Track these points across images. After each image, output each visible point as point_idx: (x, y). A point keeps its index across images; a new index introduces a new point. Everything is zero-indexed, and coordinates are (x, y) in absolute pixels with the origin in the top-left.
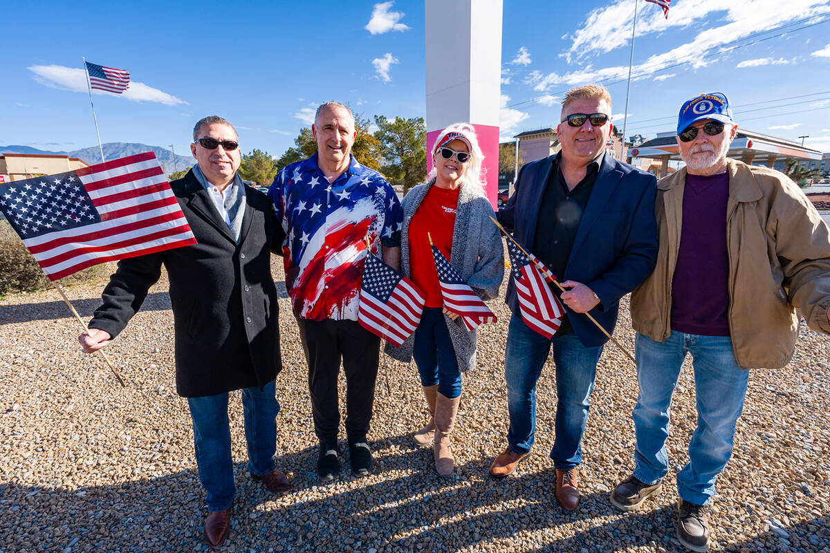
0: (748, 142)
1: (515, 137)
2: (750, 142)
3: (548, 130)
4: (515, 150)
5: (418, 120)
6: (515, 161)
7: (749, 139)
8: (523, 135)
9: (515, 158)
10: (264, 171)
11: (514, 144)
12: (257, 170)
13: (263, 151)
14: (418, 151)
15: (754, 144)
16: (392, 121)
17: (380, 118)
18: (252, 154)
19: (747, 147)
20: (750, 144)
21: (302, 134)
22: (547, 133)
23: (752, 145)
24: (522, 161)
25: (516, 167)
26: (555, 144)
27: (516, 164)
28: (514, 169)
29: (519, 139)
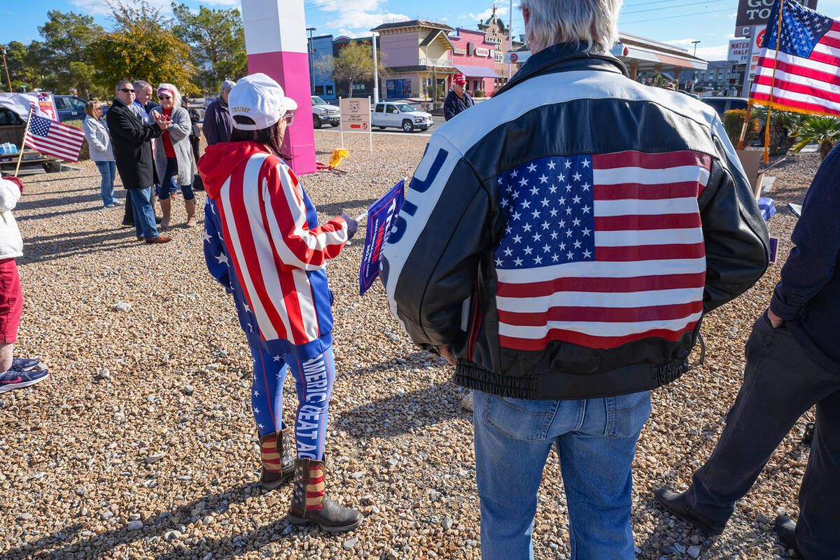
0: (623, 49)
1: (372, 30)
2: (626, 48)
3: (415, 22)
4: (372, 50)
5: (233, 12)
6: (373, 65)
7: (625, 45)
8: (385, 28)
9: (373, 61)
11: (370, 40)
14: (237, 54)
15: (630, 51)
16: (195, 12)
17: (180, 7)
19: (622, 55)
20: (626, 52)
21: (52, 20)
22: (413, 28)
23: (627, 52)
24: (382, 67)
25: (376, 74)
26: (425, 43)
27: (375, 69)
28: (373, 77)
29: (377, 34)
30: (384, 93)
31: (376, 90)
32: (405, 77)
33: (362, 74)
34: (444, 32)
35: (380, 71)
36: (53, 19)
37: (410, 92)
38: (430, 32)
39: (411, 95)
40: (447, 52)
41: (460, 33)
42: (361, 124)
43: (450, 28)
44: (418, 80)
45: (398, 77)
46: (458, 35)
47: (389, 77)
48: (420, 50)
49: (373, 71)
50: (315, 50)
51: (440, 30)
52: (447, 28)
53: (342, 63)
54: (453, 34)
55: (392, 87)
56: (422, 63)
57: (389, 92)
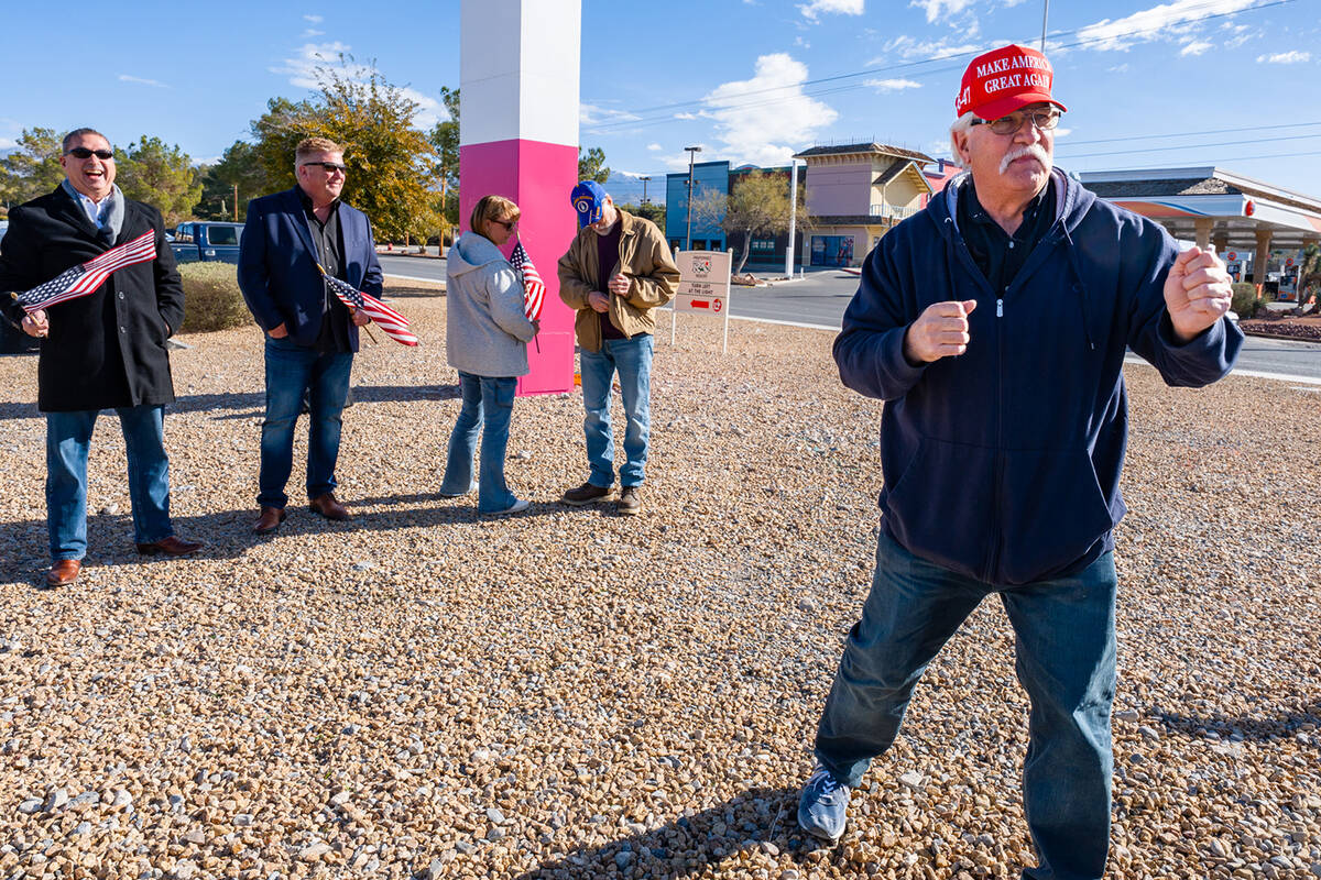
0: (1245, 202)
1: (794, 156)
2: (1249, 204)
4: (790, 185)
6: (789, 210)
7: (1247, 198)
8: (813, 154)
9: (790, 203)
10: (166, 192)
12: (146, 186)
13: (169, 142)
15: (1257, 208)
18: (138, 148)
19: (1243, 214)
20: (1249, 209)
21: (273, 111)
22: (864, 155)
23: (1253, 210)
24: (805, 214)
25: (793, 224)
26: (881, 181)
27: (792, 217)
28: (788, 229)
29: (802, 162)
30: (807, 256)
31: (791, 251)
32: (844, 232)
33: (767, 223)
34: (916, 165)
35: (799, 221)
36: (275, 111)
37: (851, 258)
38: (893, 162)
39: (851, 263)
40: (919, 196)
41: (944, 168)
42: (711, 301)
43: (927, 158)
44: (866, 240)
45: (832, 232)
46: (941, 170)
47: (815, 230)
48: (874, 191)
49: (789, 218)
50: (696, 182)
51: (910, 161)
52: (923, 159)
53: (736, 203)
54: (932, 168)
55: (819, 248)
56: (874, 212)
57: (814, 255)
